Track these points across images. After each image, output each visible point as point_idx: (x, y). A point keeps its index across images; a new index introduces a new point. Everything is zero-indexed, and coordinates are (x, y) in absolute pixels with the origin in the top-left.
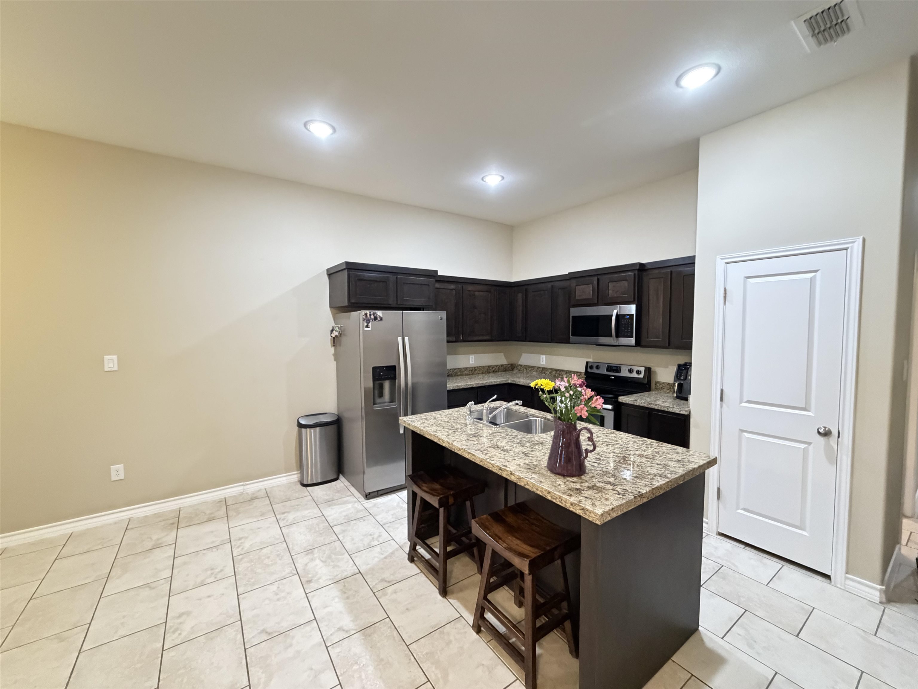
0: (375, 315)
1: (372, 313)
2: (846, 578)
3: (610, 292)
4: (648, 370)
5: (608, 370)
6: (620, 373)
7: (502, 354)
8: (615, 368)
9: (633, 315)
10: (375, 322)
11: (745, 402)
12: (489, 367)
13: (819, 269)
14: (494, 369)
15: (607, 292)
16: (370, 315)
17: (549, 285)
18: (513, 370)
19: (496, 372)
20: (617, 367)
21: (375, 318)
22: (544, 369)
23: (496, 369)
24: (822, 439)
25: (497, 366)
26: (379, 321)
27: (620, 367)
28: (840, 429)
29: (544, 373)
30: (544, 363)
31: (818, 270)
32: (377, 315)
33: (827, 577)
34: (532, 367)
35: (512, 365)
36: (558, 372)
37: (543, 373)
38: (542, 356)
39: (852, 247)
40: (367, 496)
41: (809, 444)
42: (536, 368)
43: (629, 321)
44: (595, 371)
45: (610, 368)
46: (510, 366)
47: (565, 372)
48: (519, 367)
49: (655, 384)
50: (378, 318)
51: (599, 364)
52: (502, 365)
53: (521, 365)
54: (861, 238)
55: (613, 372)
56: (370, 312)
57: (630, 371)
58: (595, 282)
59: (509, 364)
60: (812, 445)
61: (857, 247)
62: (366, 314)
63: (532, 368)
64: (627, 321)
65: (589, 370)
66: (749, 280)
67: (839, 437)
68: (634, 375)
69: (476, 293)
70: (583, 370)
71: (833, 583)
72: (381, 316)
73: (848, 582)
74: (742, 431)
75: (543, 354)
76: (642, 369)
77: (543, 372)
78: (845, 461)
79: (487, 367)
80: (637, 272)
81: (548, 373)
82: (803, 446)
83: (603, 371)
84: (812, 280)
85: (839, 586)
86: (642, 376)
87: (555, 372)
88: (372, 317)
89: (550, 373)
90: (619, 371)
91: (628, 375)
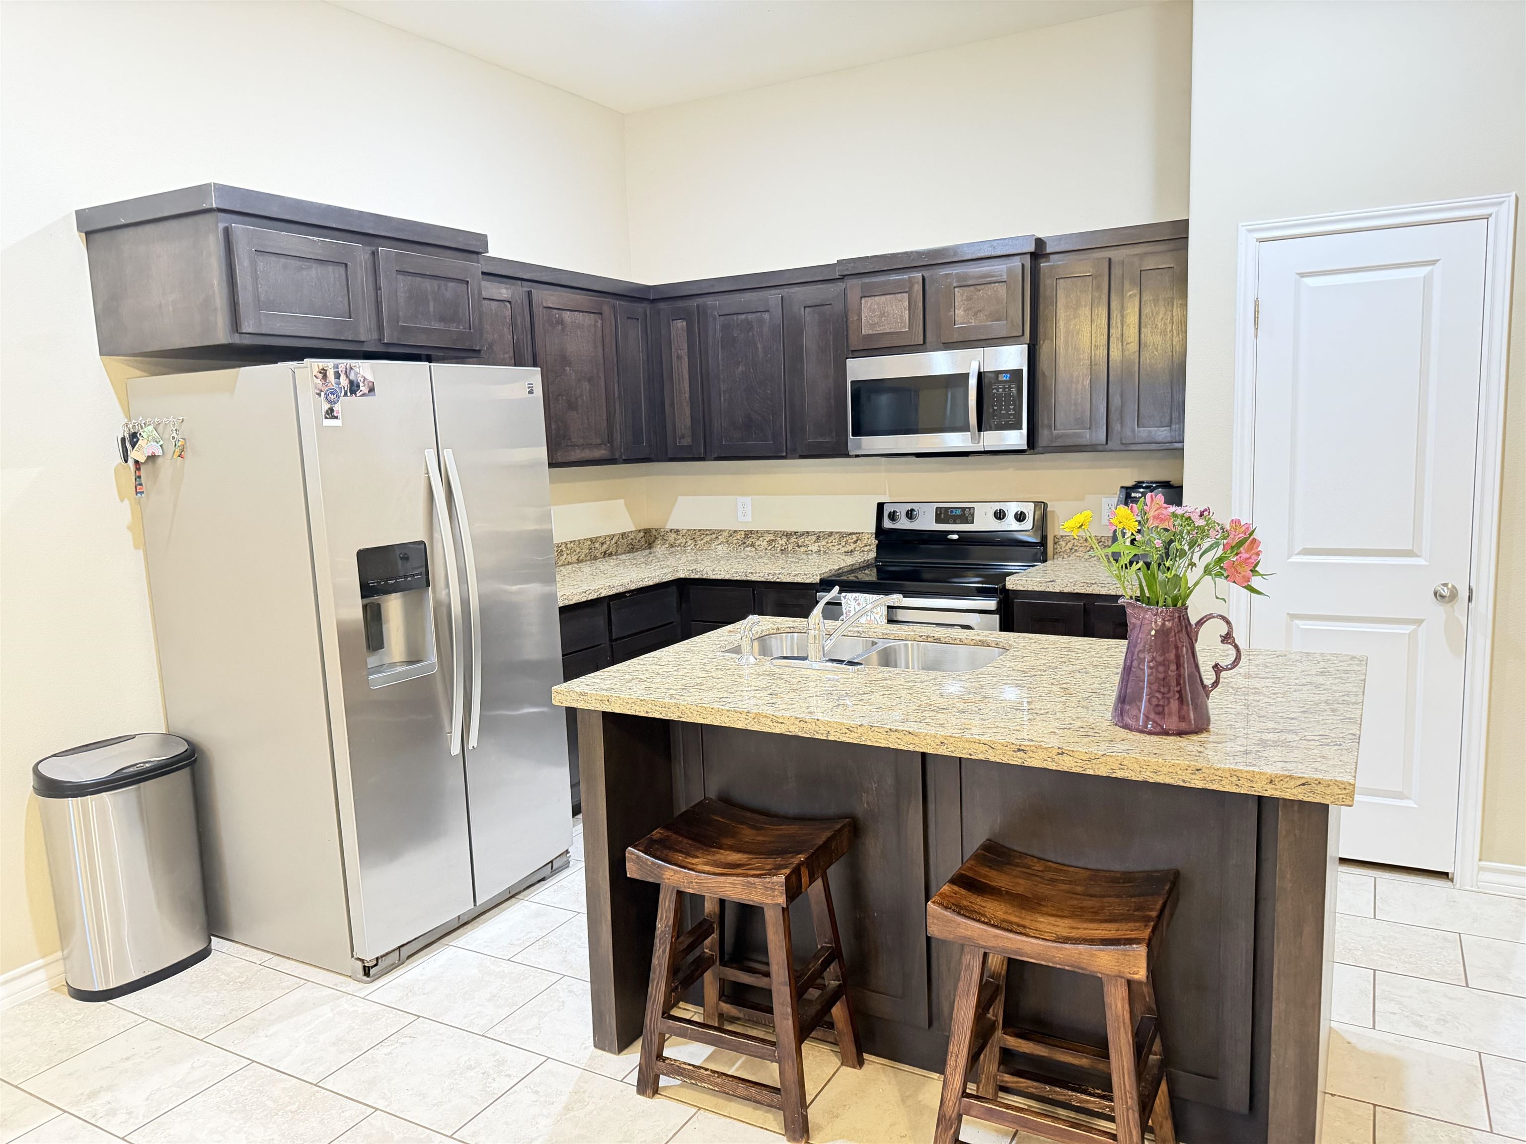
0: (352, 377)
1: (341, 368)
2: (1481, 869)
3: (959, 312)
4: (1042, 507)
5: (938, 520)
6: (972, 522)
7: (621, 502)
8: (958, 512)
9: (1021, 370)
10: (351, 399)
11: (1299, 554)
12: (592, 541)
13: (1438, 258)
14: (605, 547)
15: (952, 313)
16: (337, 376)
17: (773, 297)
18: (650, 545)
19: (611, 554)
20: (963, 509)
21: (354, 388)
22: (748, 534)
23: (609, 546)
24: (1440, 610)
25: (611, 537)
26: (364, 395)
27: (970, 508)
28: (1473, 585)
29: (753, 545)
30: (749, 518)
31: (1438, 261)
32: (357, 374)
33: (1444, 875)
34: (713, 532)
35: (647, 532)
36: (793, 540)
37: (747, 546)
38: (741, 500)
39: (1497, 213)
40: (372, 971)
41: (1419, 622)
42: (726, 534)
43: (1010, 388)
44: (903, 524)
45: (943, 515)
46: (642, 534)
47: (814, 538)
48: (672, 537)
49: (1055, 543)
50: (361, 384)
51: (915, 506)
52: (623, 535)
53: (677, 531)
54: (1514, 194)
55: (955, 523)
56: (336, 366)
57: (1000, 515)
58: (918, 288)
59: (640, 531)
60: (1424, 624)
61: (1506, 213)
62: (324, 372)
63: (714, 536)
64: (1004, 389)
65: (887, 524)
66: (1305, 280)
67: (1470, 600)
68: (1010, 524)
69: (567, 316)
70: (871, 527)
71: (1458, 886)
72: (370, 378)
73: (1485, 876)
74: (1294, 616)
75: (744, 494)
76: (1029, 509)
77: (749, 542)
78: (1481, 644)
79: (589, 543)
80: (1027, 260)
81: (765, 543)
82: (1408, 629)
83: (927, 522)
84: (1427, 281)
85: (1468, 888)
86: (1028, 524)
87: (785, 539)
88: (344, 381)
89: (770, 542)
90: (970, 518)
91: (995, 525)
